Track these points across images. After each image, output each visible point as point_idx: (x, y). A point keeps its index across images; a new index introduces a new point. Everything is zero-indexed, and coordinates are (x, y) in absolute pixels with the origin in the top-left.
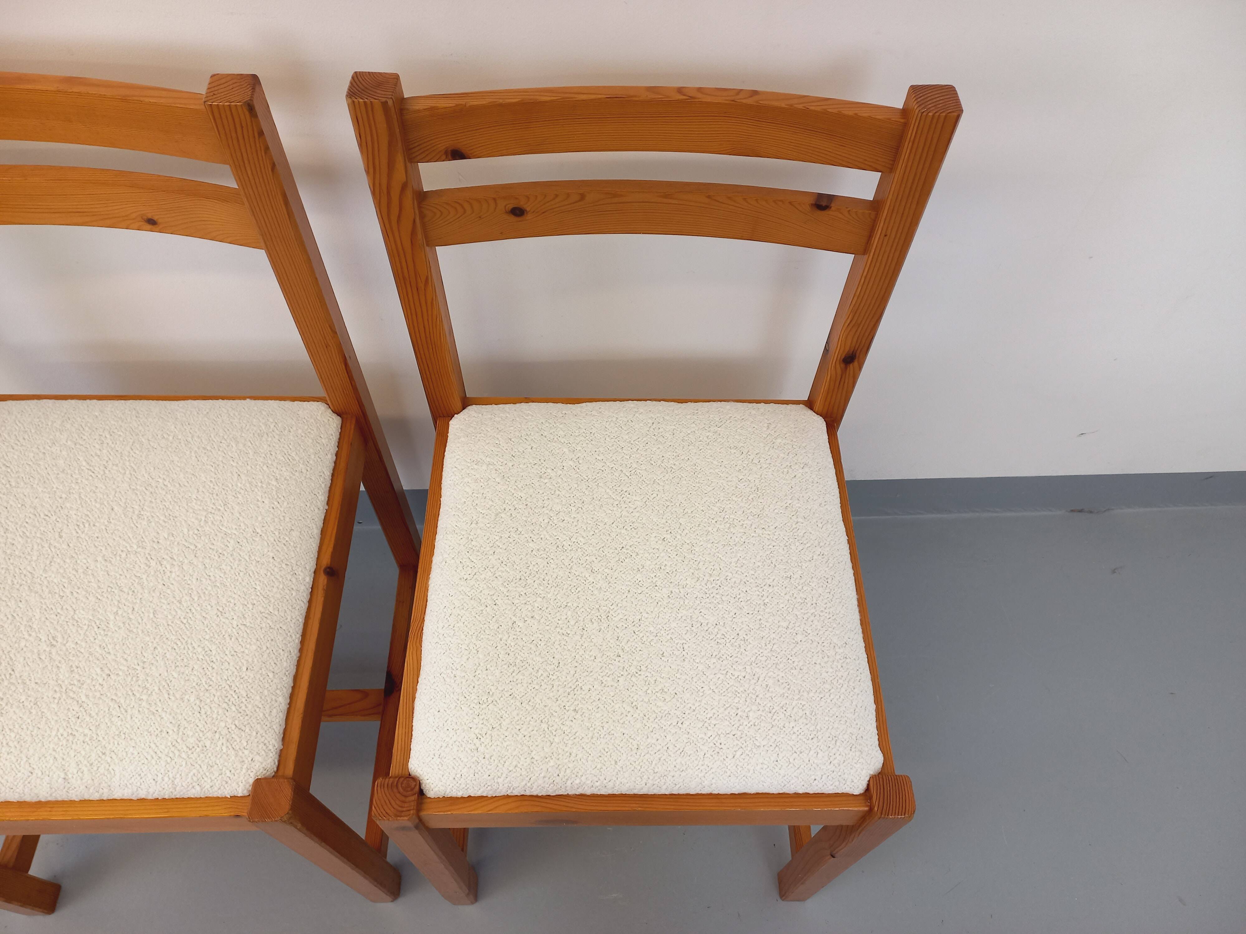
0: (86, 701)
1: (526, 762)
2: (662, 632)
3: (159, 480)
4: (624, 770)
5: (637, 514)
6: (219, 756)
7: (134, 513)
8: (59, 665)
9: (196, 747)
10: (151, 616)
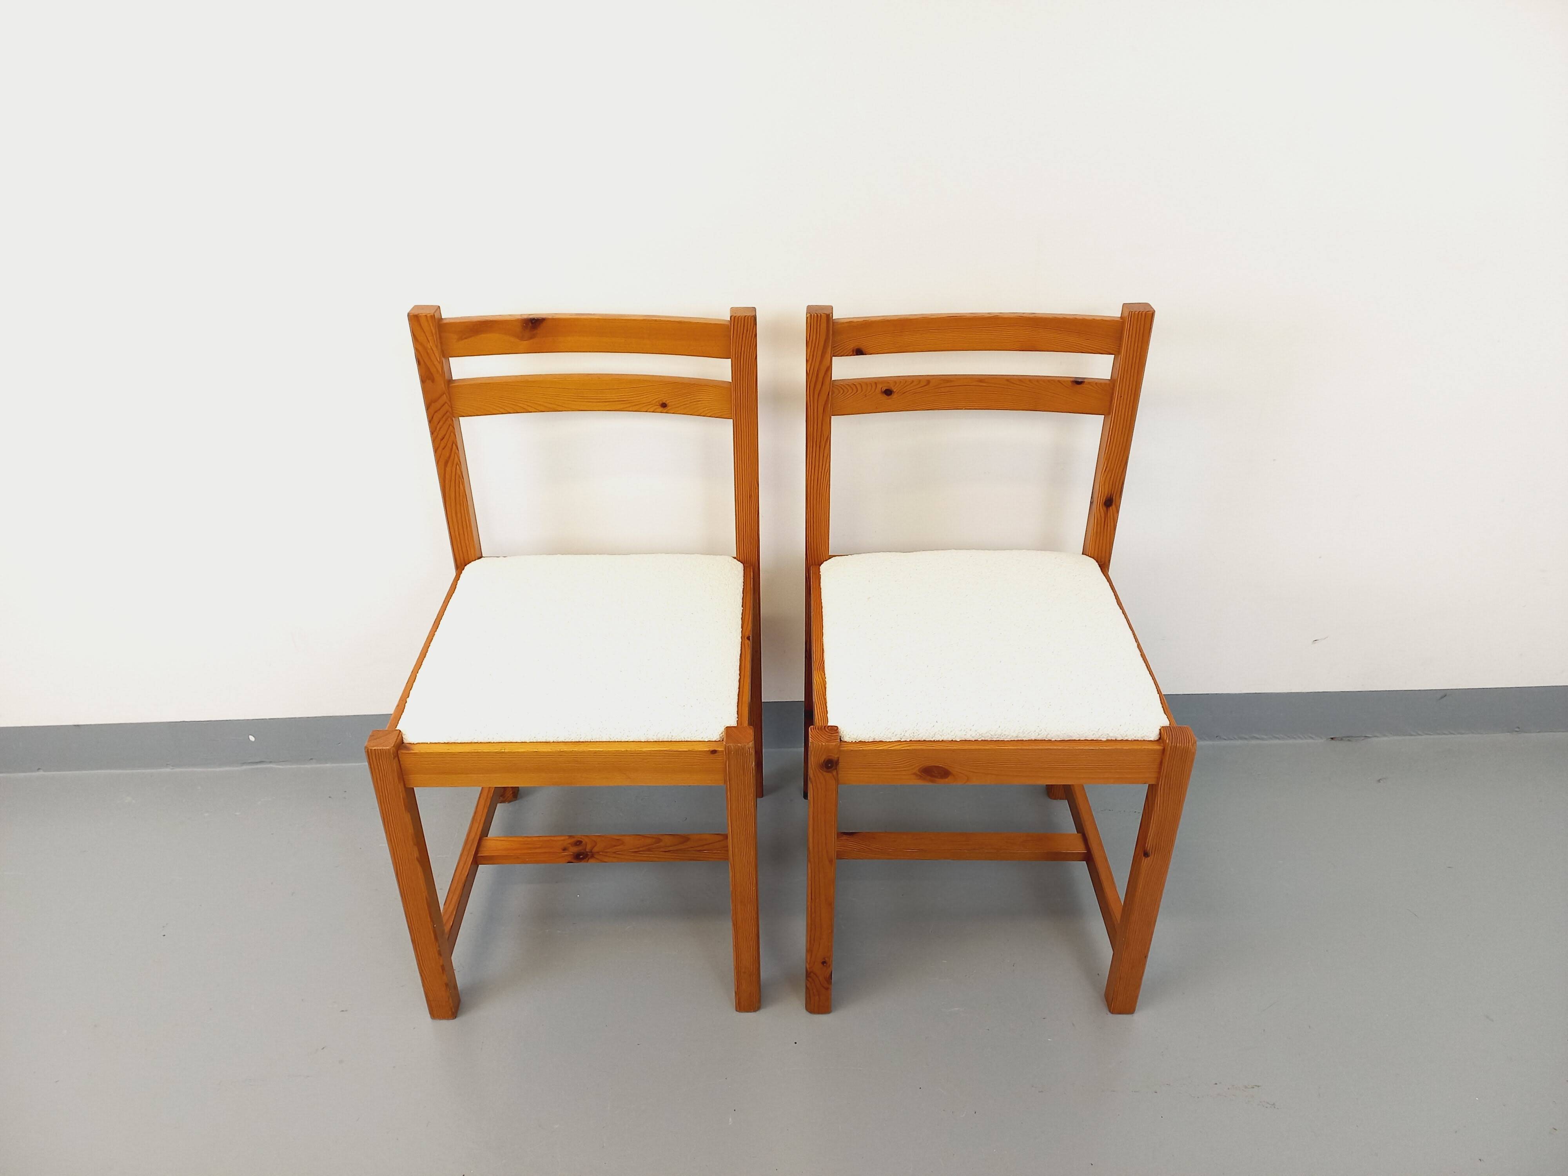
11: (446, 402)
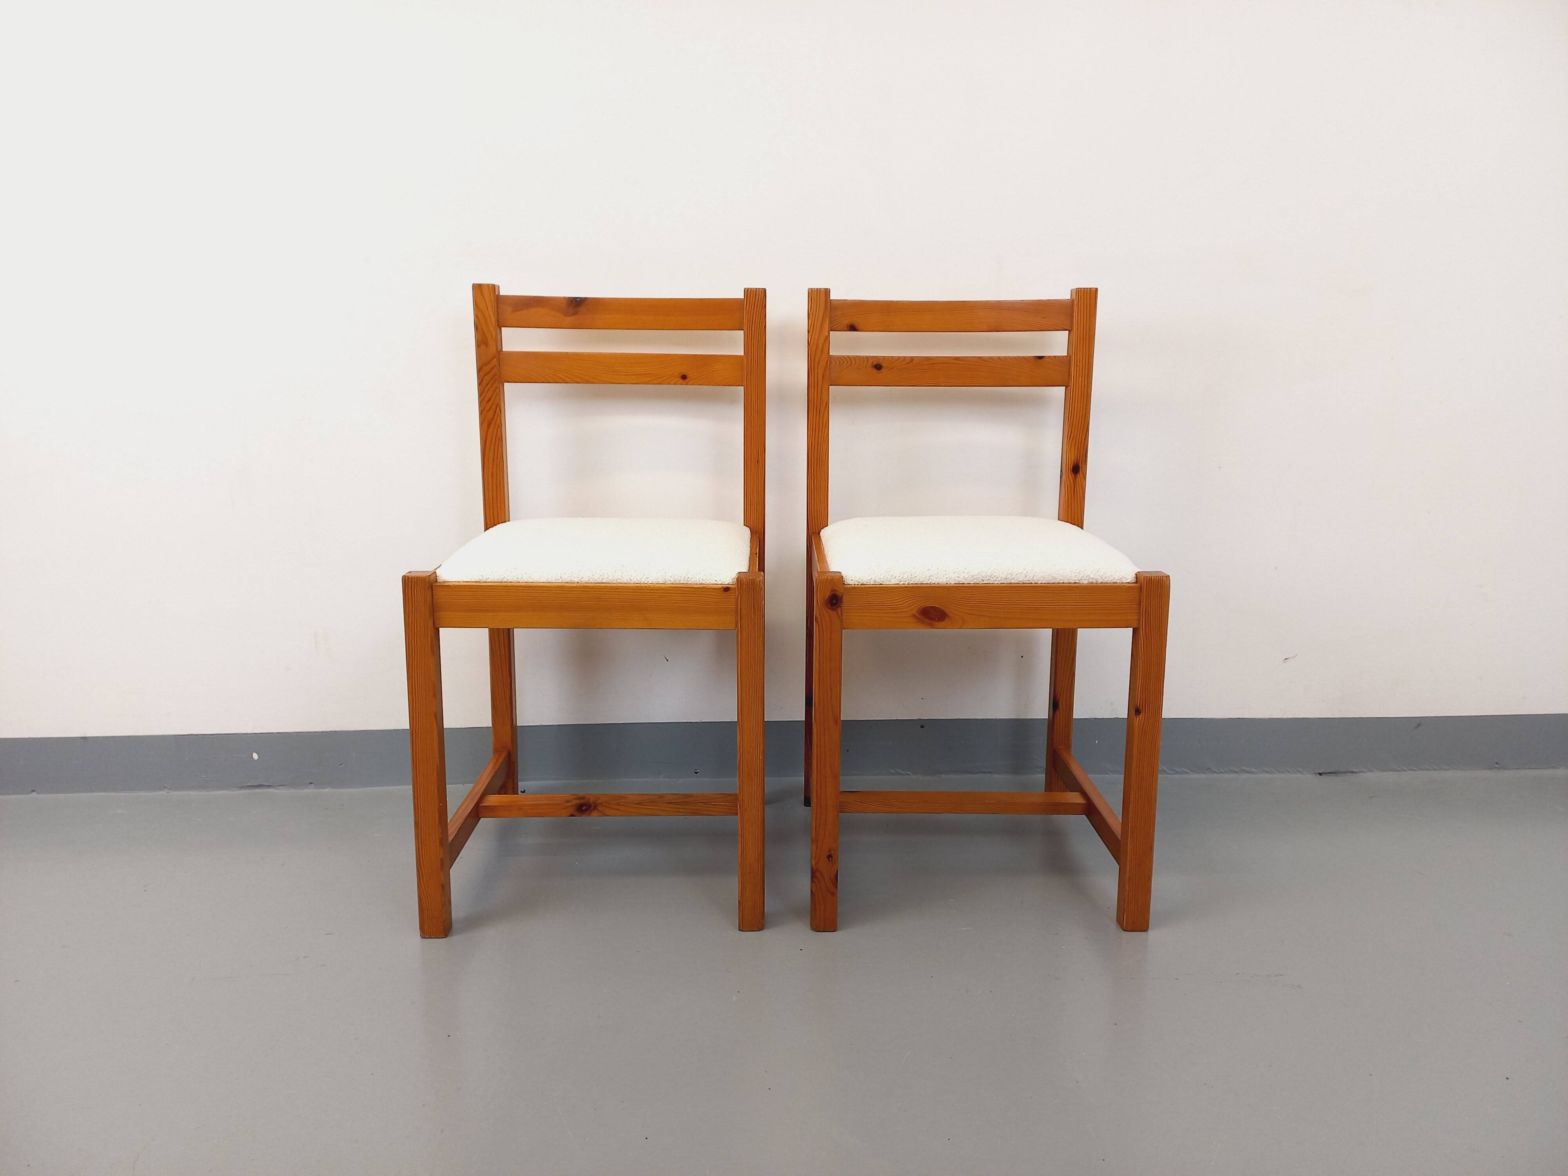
11: (495, 366)
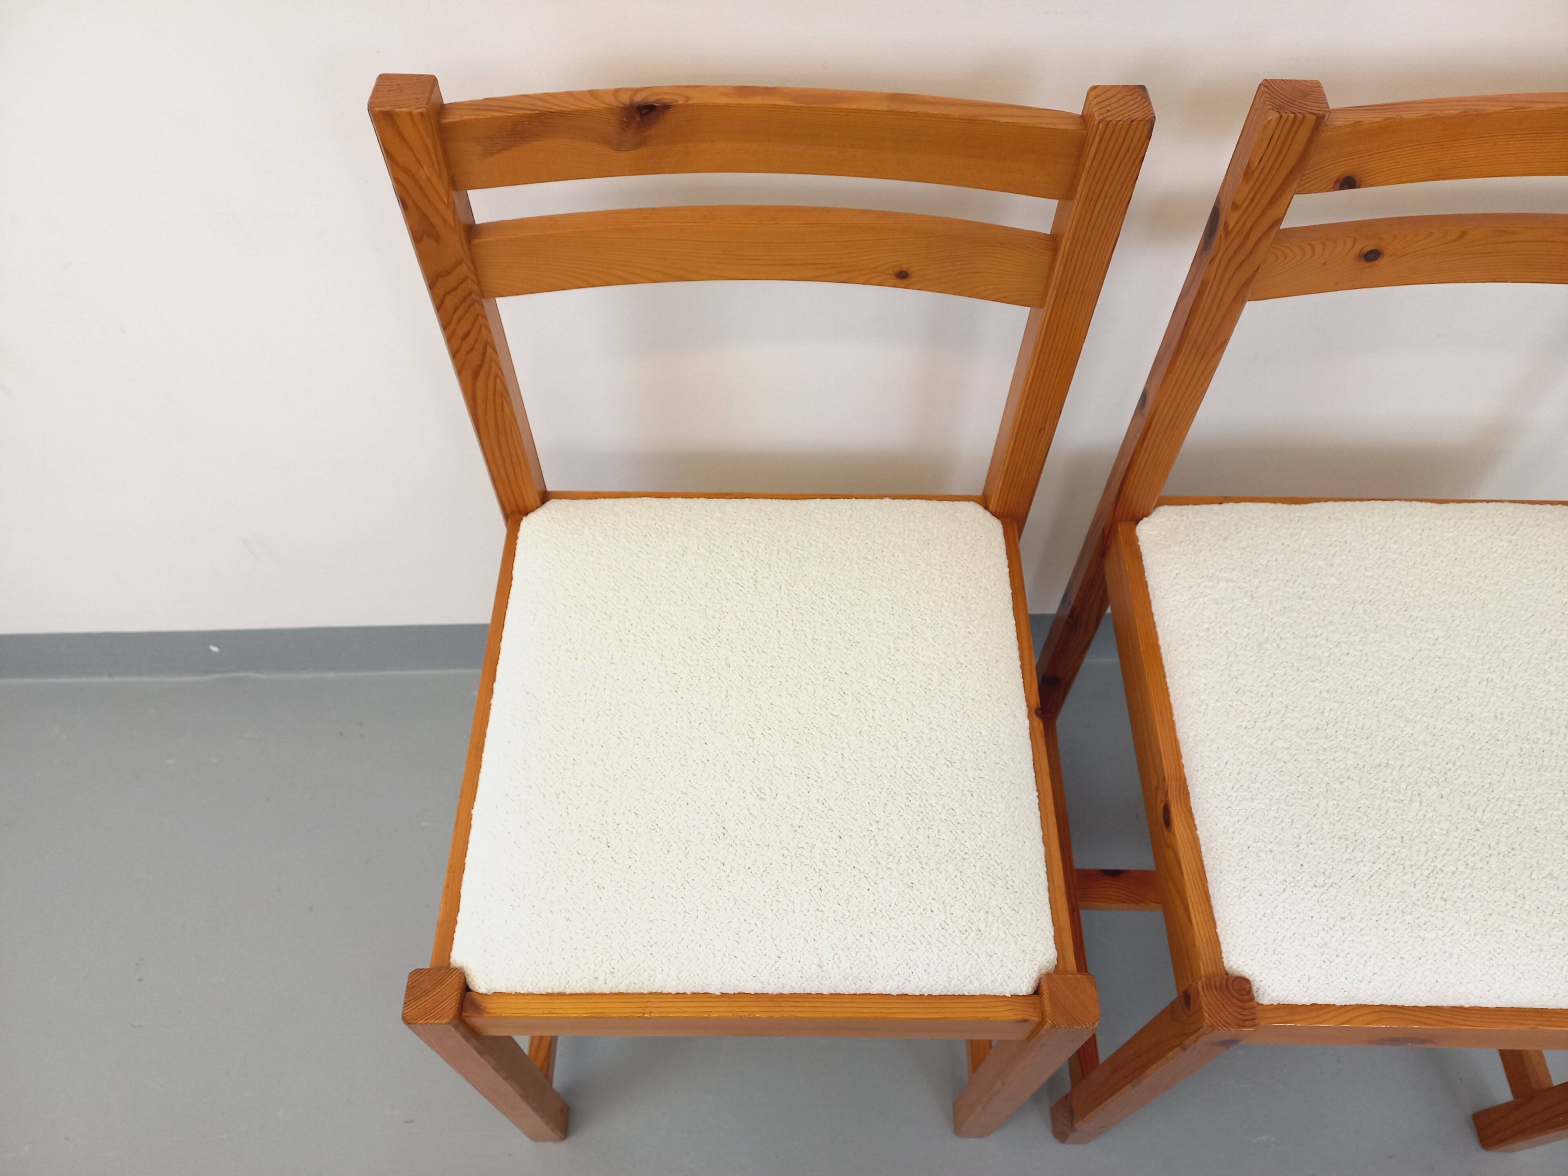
0: (824, 868)
1: (1395, 963)
2: (1526, 800)
3: (824, 597)
4: (1526, 977)
5: (1442, 647)
6: (997, 943)
7: (806, 636)
8: (777, 823)
9: (969, 930)
10: (868, 764)
11: (466, 278)
